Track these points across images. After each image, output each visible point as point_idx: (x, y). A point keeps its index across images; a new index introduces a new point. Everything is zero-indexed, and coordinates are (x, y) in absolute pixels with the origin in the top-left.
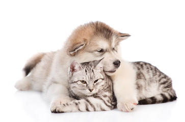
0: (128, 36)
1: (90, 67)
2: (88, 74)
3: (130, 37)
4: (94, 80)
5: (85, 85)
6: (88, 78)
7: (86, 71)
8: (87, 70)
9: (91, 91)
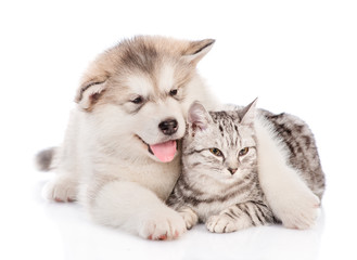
0: (209, 43)
1: (230, 120)
2: (226, 134)
3: (214, 46)
4: (239, 148)
5: (221, 159)
6: (225, 145)
7: (221, 129)
8: (224, 128)
9: (231, 171)
